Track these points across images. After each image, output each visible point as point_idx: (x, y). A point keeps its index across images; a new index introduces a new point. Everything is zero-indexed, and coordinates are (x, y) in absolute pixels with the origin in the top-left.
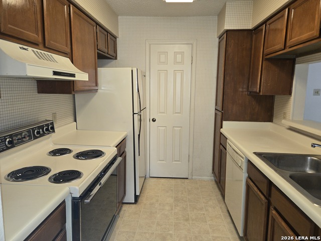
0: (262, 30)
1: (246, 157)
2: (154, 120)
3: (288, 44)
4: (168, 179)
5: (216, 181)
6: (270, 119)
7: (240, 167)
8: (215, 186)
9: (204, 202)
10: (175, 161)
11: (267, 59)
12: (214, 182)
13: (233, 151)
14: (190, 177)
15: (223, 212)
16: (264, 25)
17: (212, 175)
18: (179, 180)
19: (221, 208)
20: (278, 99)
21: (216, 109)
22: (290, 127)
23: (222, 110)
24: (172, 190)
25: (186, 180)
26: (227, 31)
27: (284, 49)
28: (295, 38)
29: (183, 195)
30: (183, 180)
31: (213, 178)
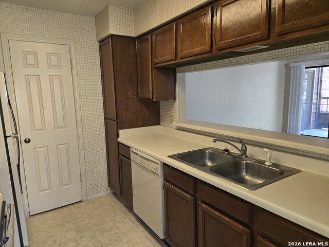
0: (148, 39)
1: (161, 162)
2: (27, 141)
3: (180, 55)
4: (57, 210)
5: (115, 194)
6: (157, 122)
7: (154, 173)
8: (115, 199)
9: (111, 221)
10: (64, 185)
11: (157, 68)
12: (112, 196)
13: (142, 159)
14: (84, 199)
15: (133, 223)
16: (150, 35)
17: (109, 188)
18: (71, 207)
19: (129, 219)
20: (162, 104)
21: (105, 118)
22: (178, 127)
23: (117, 118)
24: (68, 222)
25: (81, 204)
26: (112, 36)
27: (176, 60)
28: (186, 50)
29: (84, 223)
30: (77, 205)
31: (109, 191)
